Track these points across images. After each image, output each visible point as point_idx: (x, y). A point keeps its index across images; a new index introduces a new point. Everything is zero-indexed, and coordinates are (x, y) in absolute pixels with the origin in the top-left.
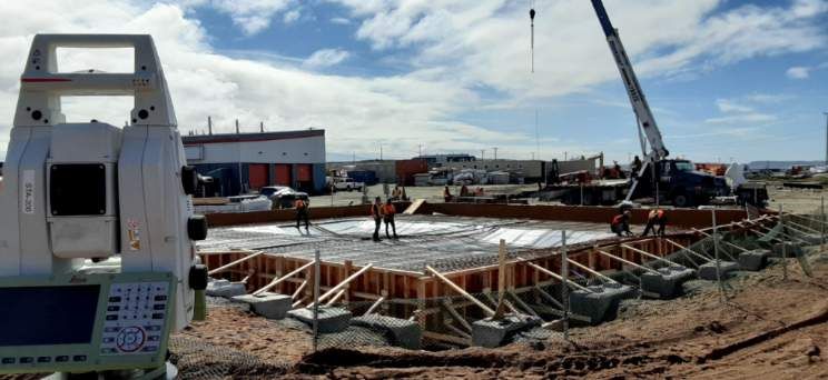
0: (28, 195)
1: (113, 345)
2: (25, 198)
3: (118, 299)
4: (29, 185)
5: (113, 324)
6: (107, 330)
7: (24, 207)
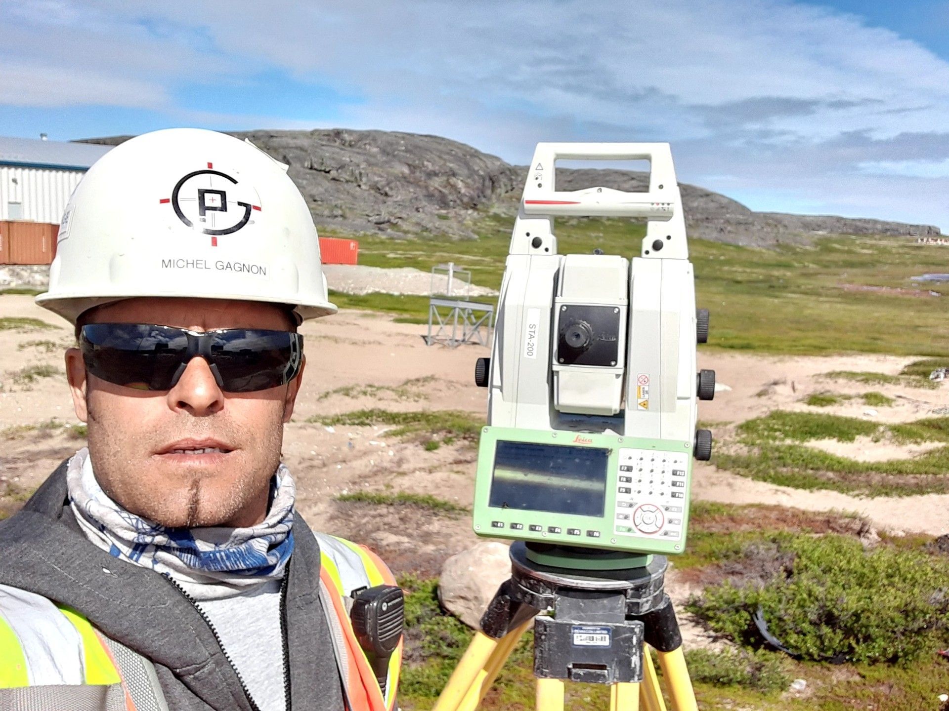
0: (532, 337)
1: (629, 523)
2: (527, 341)
3: (629, 469)
4: (532, 326)
5: (626, 497)
6: (620, 504)
7: (526, 351)
